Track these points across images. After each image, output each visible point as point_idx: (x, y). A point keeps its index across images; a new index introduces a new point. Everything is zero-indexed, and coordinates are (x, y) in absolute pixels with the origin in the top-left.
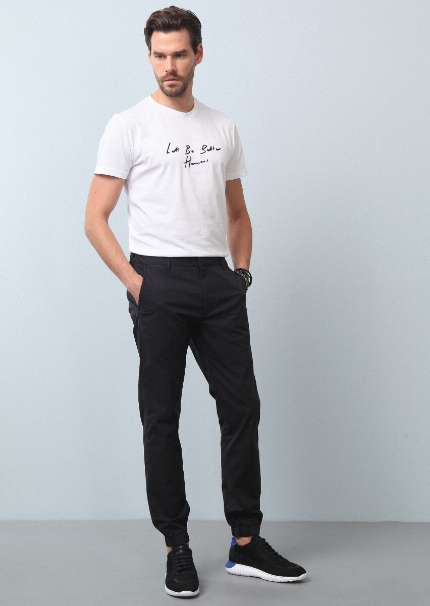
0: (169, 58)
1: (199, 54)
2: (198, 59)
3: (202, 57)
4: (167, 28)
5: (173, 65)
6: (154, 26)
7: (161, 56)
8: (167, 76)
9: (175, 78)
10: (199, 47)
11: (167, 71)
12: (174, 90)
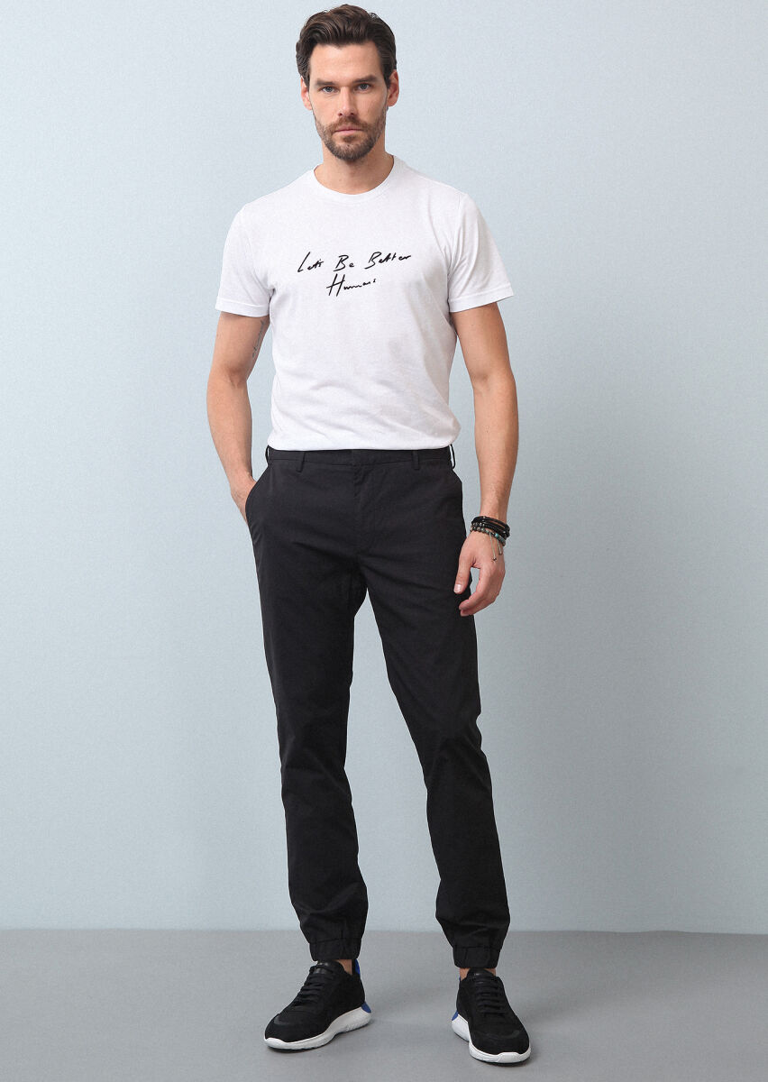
0: (344, 91)
1: (392, 88)
2: (391, 97)
3: (397, 95)
4: (340, 38)
5: (353, 103)
6: (318, 35)
7: (330, 87)
8: (341, 122)
9: (355, 126)
10: (392, 76)
11: (341, 114)
12: (352, 146)
